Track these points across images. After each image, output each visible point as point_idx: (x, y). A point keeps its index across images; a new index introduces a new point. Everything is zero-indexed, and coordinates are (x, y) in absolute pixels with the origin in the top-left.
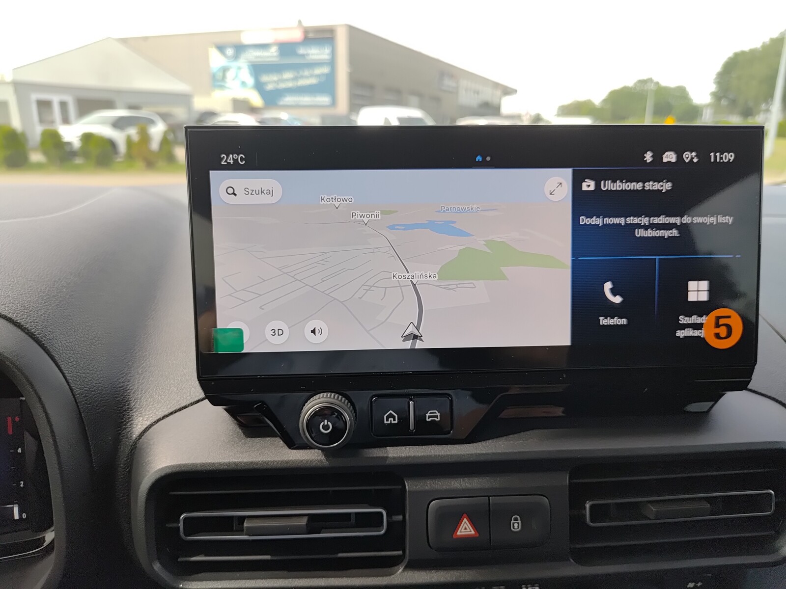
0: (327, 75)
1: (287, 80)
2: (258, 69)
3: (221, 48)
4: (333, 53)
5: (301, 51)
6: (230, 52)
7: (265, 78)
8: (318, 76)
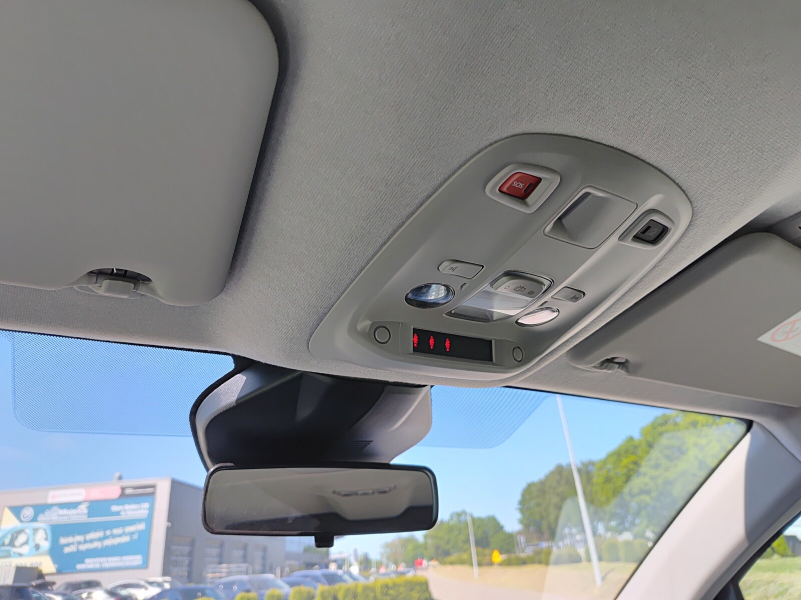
0: (140, 532)
1: (91, 541)
2: (58, 531)
3: (17, 511)
4: (151, 510)
5: (115, 508)
6: (28, 512)
7: (63, 541)
8: (131, 534)
